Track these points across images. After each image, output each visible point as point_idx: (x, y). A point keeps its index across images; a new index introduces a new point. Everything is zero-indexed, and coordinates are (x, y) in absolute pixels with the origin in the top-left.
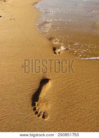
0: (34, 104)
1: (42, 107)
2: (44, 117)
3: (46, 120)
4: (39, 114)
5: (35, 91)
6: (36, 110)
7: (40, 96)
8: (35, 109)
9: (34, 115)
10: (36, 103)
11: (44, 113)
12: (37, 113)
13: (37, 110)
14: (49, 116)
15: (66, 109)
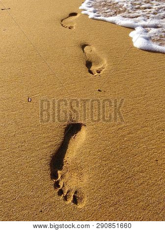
0: (54, 176)
1: (71, 181)
2: (75, 201)
3: (80, 206)
4: (65, 194)
5: (55, 148)
6: (59, 186)
7: (66, 158)
8: (57, 185)
9: (56, 197)
10: (59, 172)
11: (76, 192)
12: (61, 192)
13: (61, 186)
14: (86, 199)
15: (119, 185)
